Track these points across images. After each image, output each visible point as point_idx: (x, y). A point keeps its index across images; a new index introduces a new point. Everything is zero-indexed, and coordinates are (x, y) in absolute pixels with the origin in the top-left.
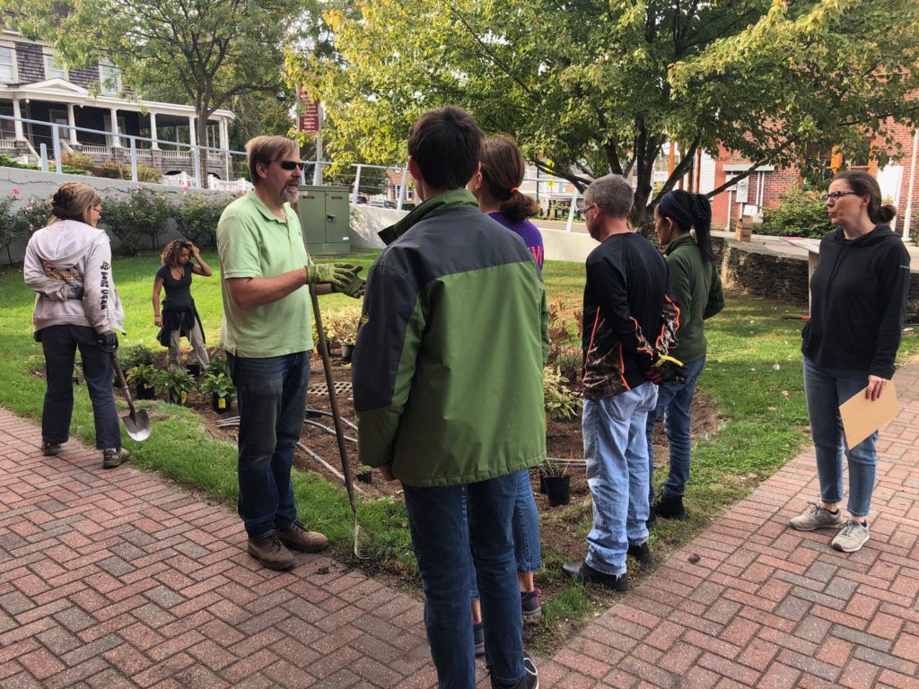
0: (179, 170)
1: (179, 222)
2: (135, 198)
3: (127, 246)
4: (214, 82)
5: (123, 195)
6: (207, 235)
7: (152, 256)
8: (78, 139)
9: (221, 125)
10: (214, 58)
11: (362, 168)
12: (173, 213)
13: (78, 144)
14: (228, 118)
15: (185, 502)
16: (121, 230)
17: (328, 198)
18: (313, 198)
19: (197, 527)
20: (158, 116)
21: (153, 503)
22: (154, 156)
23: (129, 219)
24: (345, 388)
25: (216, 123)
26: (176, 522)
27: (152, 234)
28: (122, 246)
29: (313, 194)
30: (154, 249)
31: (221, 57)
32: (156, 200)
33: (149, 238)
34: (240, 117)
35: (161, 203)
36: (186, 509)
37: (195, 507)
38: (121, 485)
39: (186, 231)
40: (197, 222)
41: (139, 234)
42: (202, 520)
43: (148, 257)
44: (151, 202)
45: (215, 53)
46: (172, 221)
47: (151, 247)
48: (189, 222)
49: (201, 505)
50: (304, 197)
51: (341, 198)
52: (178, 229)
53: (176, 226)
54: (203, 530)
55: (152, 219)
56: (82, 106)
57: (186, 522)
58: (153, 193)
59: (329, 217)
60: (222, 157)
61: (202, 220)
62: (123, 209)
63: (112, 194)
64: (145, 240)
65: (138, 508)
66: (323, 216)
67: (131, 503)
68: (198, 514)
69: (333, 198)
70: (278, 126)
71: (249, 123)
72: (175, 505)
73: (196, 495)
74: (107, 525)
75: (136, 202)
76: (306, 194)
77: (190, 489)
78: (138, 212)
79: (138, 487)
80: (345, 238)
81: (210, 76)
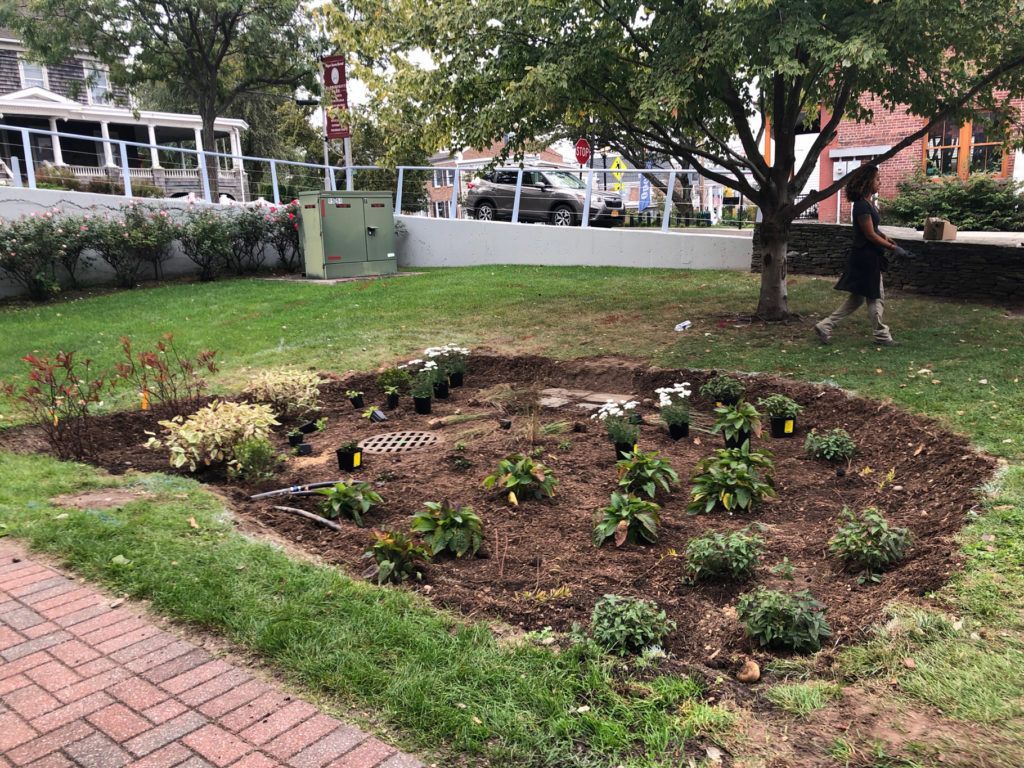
0: (187, 191)
1: (186, 244)
2: (129, 216)
3: (124, 276)
4: (219, 75)
5: (114, 213)
6: (222, 258)
7: (155, 286)
8: (65, 160)
9: (233, 137)
10: (217, 47)
11: (404, 170)
12: (178, 234)
13: (64, 164)
14: (240, 128)
15: (190, 661)
16: (114, 257)
17: (368, 206)
18: (348, 206)
19: (211, 720)
20: (157, 130)
21: (131, 666)
22: (156, 176)
23: (124, 242)
24: (417, 439)
25: (226, 135)
26: (174, 708)
27: (154, 261)
28: (117, 275)
29: (347, 202)
30: (156, 279)
31: (226, 43)
32: (155, 218)
33: (150, 265)
34: (253, 129)
35: (161, 222)
36: (192, 678)
37: (207, 672)
38: (78, 630)
39: (196, 255)
40: (208, 243)
41: (137, 260)
42: (220, 702)
43: (149, 288)
44: (151, 221)
45: (219, 40)
46: (177, 244)
47: (154, 276)
48: (199, 244)
49: (218, 667)
50: (338, 206)
51: (383, 206)
52: (186, 253)
53: (183, 249)
54: (221, 726)
55: (151, 241)
56: (66, 120)
57: (191, 707)
58: (152, 210)
59: (370, 229)
60: (236, 174)
61: (214, 241)
62: (115, 230)
63: (99, 213)
64: (146, 267)
65: (103, 682)
66: (362, 229)
67: (94, 668)
68: (213, 687)
69: (373, 206)
70: (299, 135)
71: (265, 137)
72: (172, 668)
73: (211, 645)
74: (42, 723)
75: (131, 220)
76: (340, 201)
77: (199, 633)
78: (134, 233)
79: (110, 632)
80: (391, 255)
81: (214, 69)
